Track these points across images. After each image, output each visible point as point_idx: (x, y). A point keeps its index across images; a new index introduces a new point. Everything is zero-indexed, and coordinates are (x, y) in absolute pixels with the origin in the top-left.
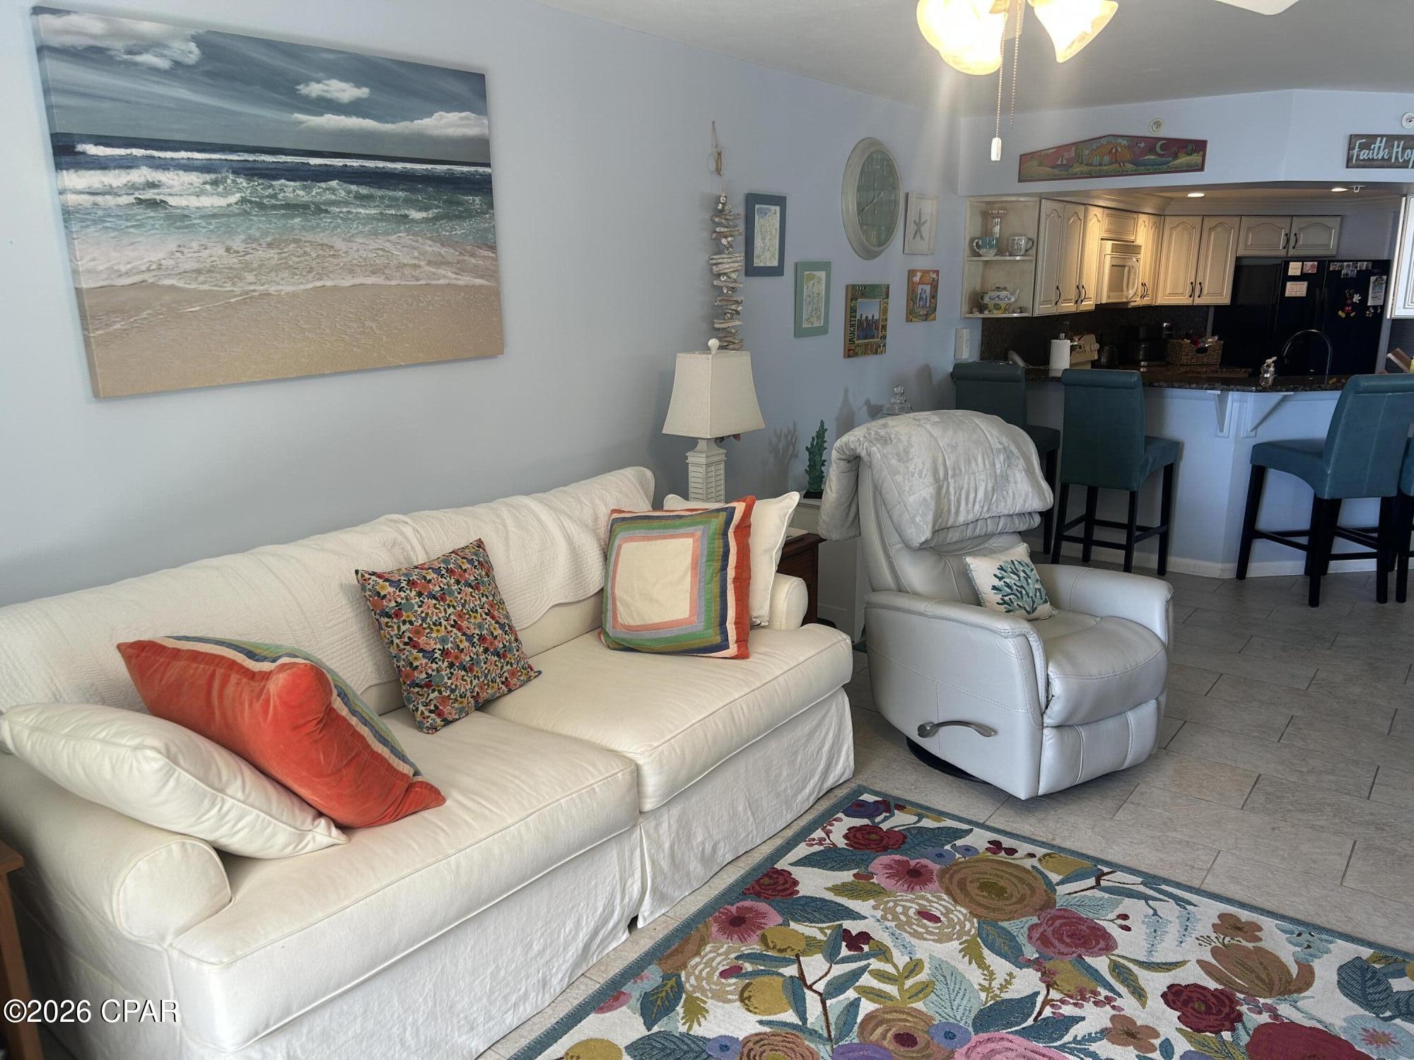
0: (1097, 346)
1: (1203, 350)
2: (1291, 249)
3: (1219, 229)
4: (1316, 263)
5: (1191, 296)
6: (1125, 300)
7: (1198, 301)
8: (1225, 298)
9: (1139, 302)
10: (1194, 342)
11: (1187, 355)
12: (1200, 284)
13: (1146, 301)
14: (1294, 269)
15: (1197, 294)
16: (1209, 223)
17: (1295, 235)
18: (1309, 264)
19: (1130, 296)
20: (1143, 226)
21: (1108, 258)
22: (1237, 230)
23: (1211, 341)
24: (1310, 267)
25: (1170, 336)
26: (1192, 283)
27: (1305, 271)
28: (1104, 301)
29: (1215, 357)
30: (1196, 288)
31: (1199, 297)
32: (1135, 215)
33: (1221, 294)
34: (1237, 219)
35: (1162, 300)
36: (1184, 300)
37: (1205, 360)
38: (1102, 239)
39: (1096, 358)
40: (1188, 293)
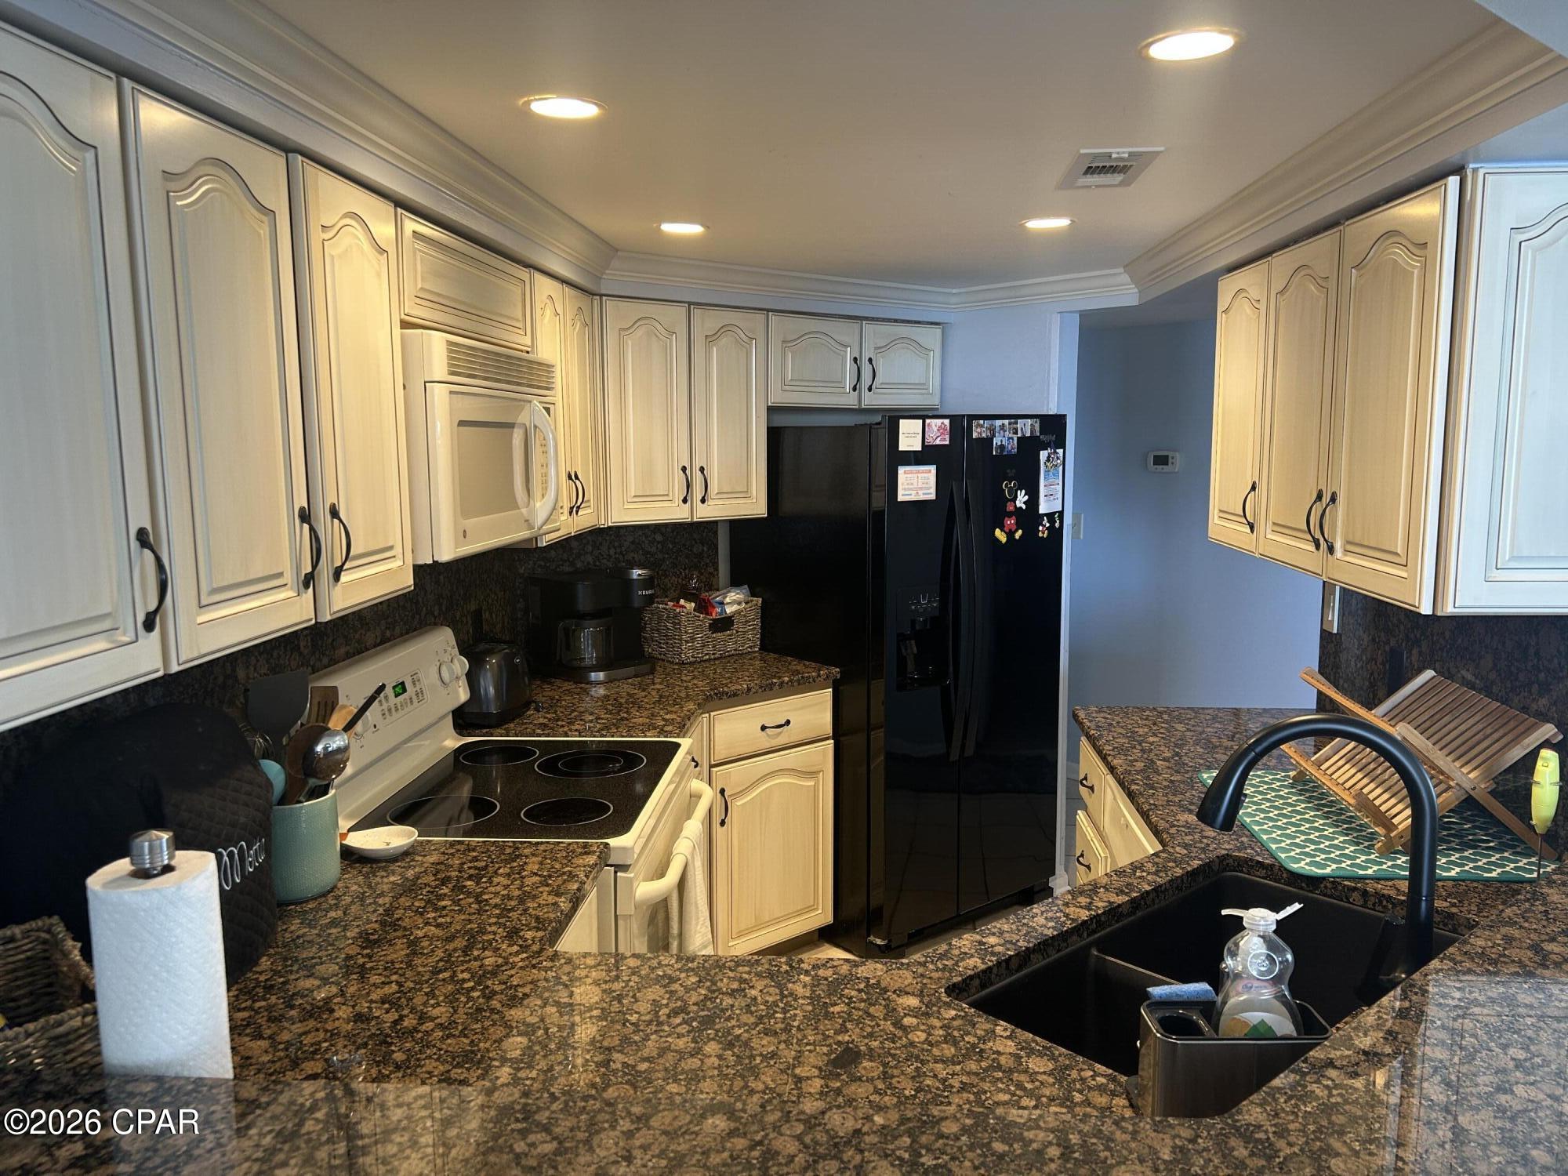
0: (461, 665)
1: (724, 624)
2: (866, 394)
3: (724, 341)
4: (947, 422)
5: (685, 501)
6: (525, 534)
7: (705, 513)
8: (755, 505)
9: (569, 525)
10: (704, 607)
11: (693, 639)
12: (702, 469)
13: (585, 520)
14: (910, 436)
15: (698, 493)
16: (706, 322)
17: (870, 360)
18: (934, 424)
19: (539, 521)
20: (548, 312)
21: (439, 393)
22: (762, 344)
23: (733, 601)
24: (938, 432)
25: (650, 600)
26: (684, 469)
27: (929, 441)
28: (446, 555)
29: (748, 636)
30: (694, 481)
31: (703, 501)
32: (523, 273)
33: (746, 493)
34: (760, 317)
35: (625, 512)
36: (674, 512)
37: (731, 646)
38: (405, 325)
39: (463, 695)
40: (679, 492)
